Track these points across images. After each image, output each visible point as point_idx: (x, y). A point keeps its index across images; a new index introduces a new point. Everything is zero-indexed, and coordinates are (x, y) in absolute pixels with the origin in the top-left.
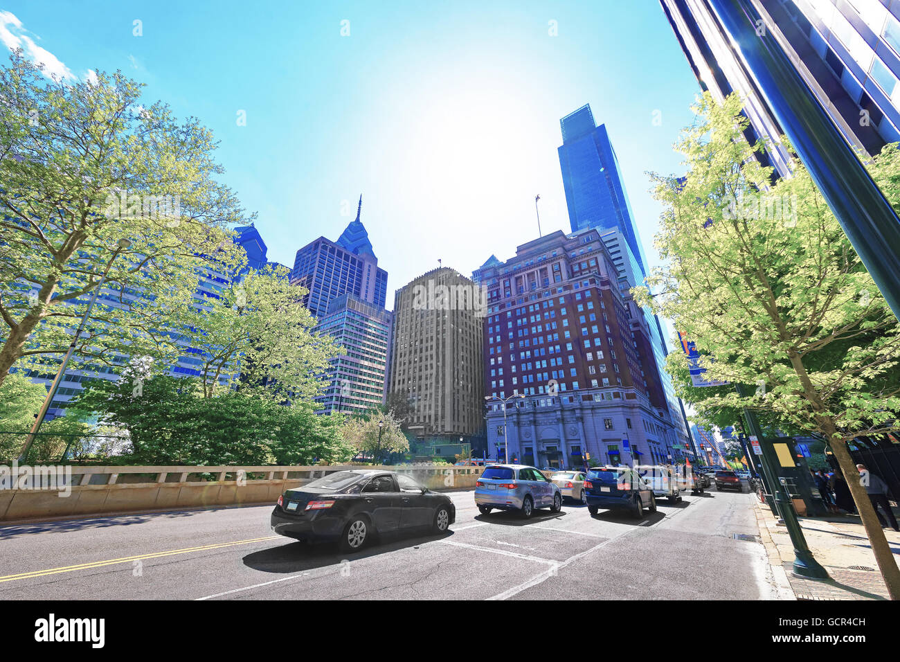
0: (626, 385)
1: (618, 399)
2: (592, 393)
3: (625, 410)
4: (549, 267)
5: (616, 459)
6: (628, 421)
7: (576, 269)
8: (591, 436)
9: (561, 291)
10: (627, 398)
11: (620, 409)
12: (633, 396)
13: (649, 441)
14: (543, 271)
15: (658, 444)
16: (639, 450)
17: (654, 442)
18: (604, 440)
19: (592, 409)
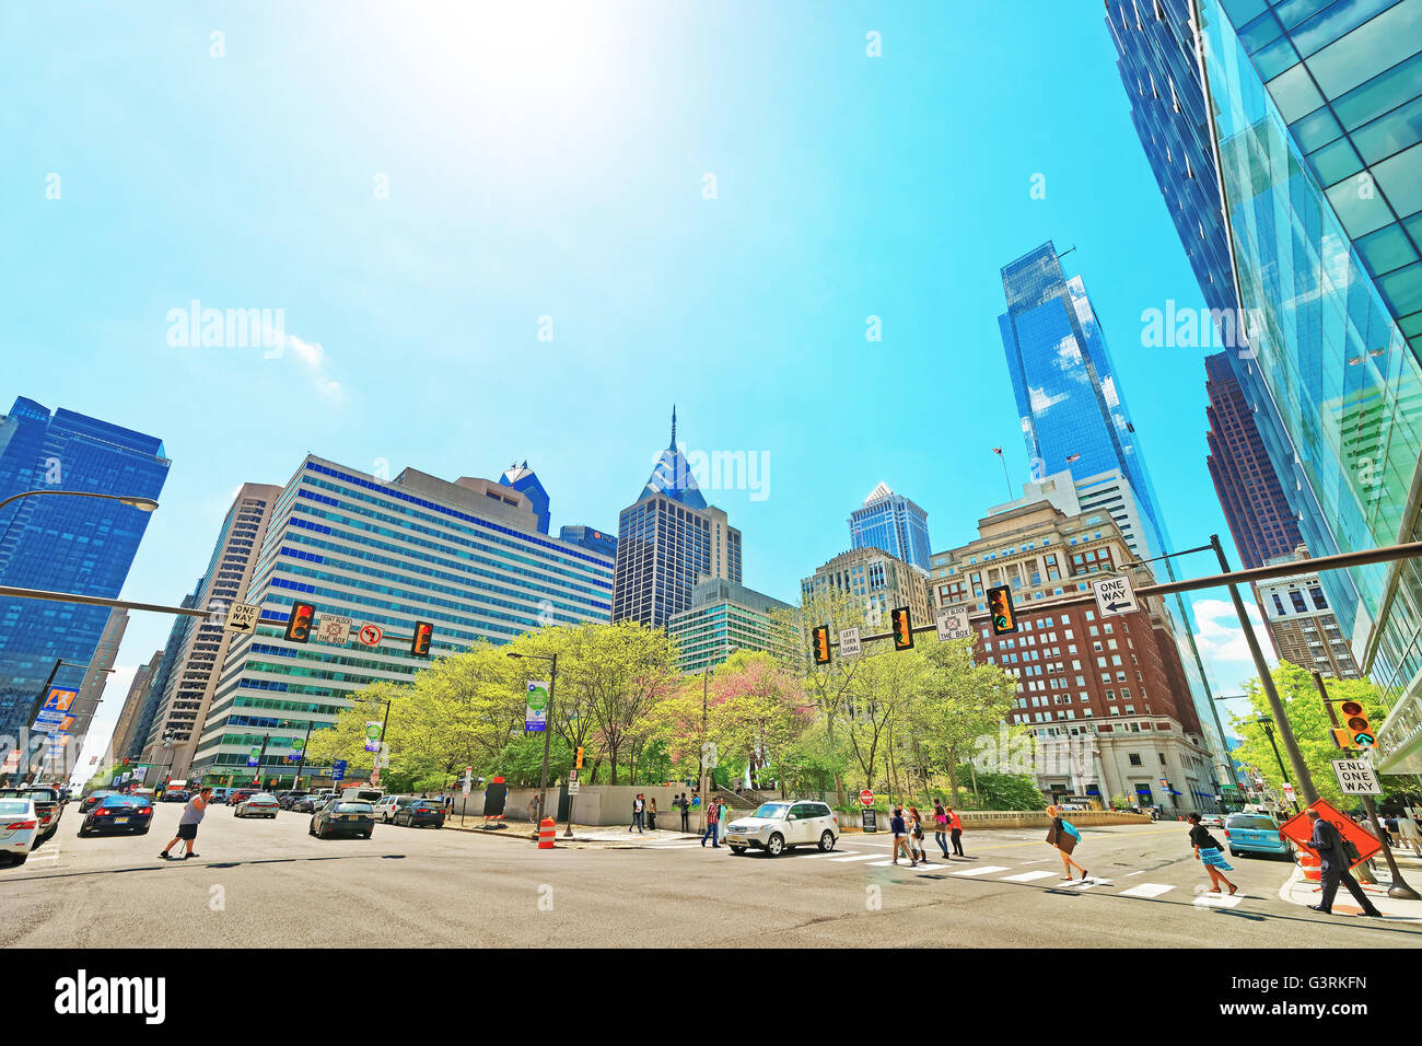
0: (1156, 712)
1: (1148, 731)
2: (1111, 722)
3: (1157, 743)
4: (1039, 559)
5: (1146, 799)
6: (1161, 756)
7: (1078, 560)
8: (1113, 774)
9: (1059, 593)
10: (1159, 729)
11: (1151, 742)
12: (1166, 726)
13: (1187, 778)
14: (1032, 564)
15: (1197, 780)
16: (1175, 789)
17: (1192, 779)
18: (1129, 778)
19: (1113, 742)
